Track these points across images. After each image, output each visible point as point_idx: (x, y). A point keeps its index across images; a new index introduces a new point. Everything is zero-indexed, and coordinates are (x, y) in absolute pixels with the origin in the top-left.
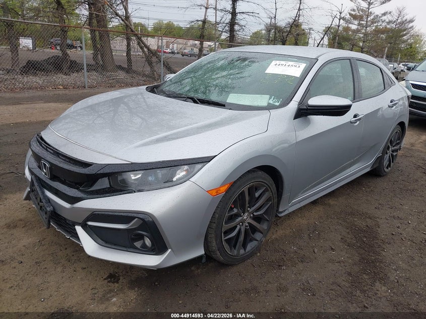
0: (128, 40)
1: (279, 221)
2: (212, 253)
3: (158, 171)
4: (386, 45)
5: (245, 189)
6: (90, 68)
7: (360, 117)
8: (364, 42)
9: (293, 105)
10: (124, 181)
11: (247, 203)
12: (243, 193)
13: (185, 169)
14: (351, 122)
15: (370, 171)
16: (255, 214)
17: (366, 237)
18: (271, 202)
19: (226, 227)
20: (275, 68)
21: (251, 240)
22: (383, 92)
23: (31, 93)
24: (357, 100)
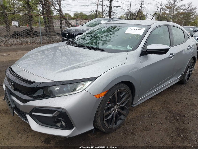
0: (61, 20)
1: (133, 108)
2: (99, 128)
3: (68, 85)
4: (183, 21)
5: (115, 93)
6: (43, 34)
7: (173, 55)
8: (172, 19)
9: (139, 49)
10: (51, 91)
11: (116, 101)
12: (114, 96)
13: (82, 84)
14: (169, 57)
15: (179, 81)
16: (121, 106)
17: (178, 116)
18: (129, 100)
19: (106, 114)
20: (130, 31)
21: (119, 120)
22: (184, 42)
23: (15, 47)
24: (172, 46)
